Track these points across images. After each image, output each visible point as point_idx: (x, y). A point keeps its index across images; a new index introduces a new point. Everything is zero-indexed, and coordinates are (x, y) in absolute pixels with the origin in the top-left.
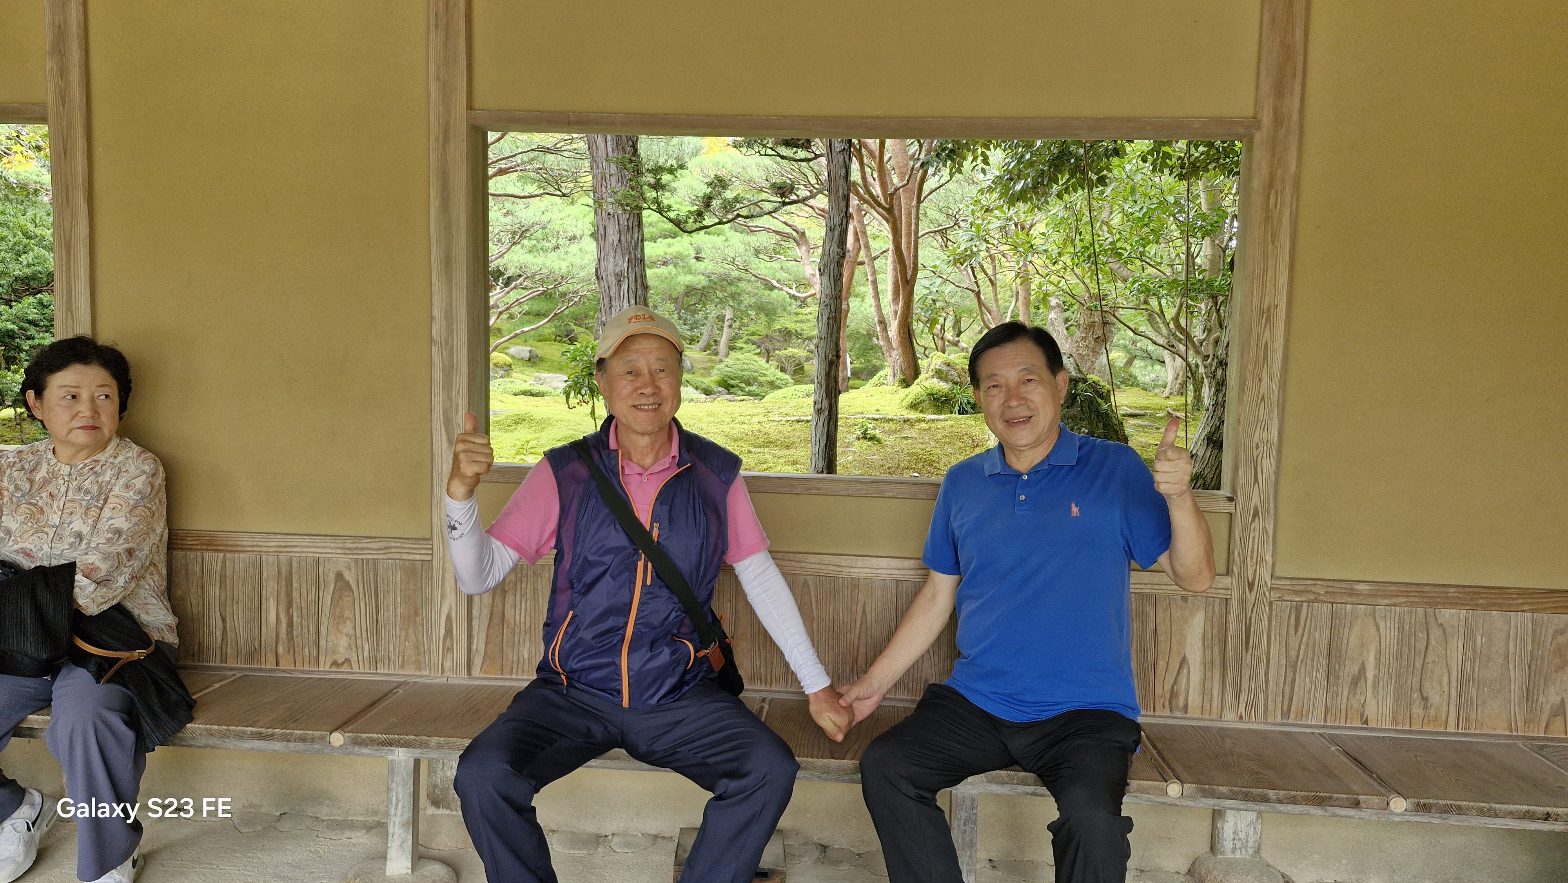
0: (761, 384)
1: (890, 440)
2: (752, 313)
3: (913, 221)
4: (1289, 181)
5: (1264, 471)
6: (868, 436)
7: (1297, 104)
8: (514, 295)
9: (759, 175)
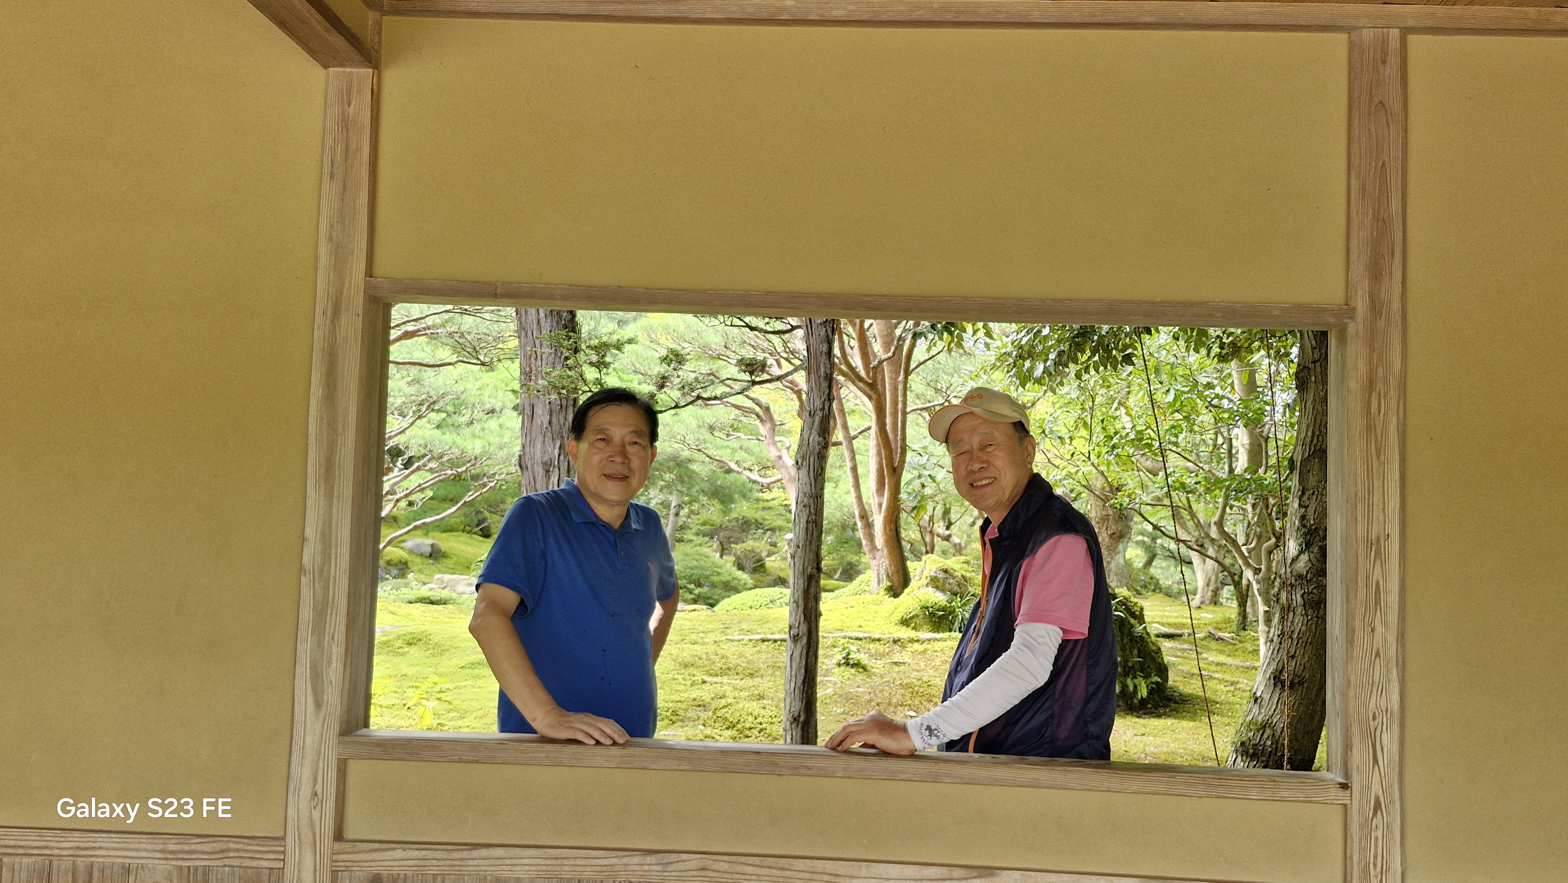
0: (713, 585)
1: (877, 666)
2: (704, 499)
3: (900, 399)
4: (1393, 383)
5: (1385, 748)
6: (851, 662)
7: (1397, 290)
8: (415, 480)
9: (717, 341)
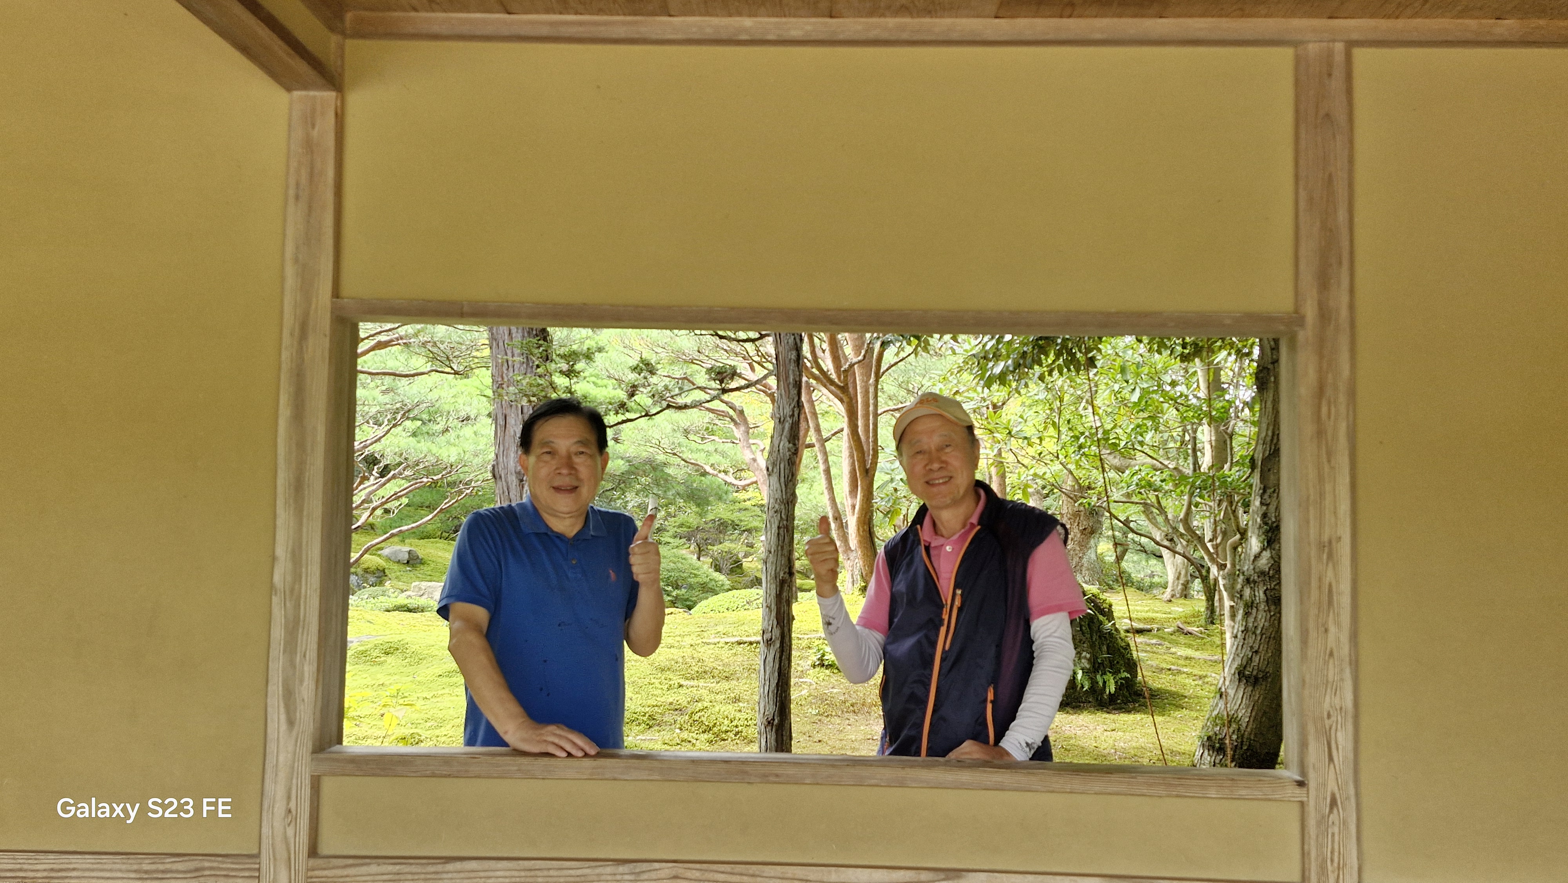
0: (691, 587)
2: (681, 502)
3: (871, 401)
4: (1342, 388)
5: (1340, 747)
6: (826, 663)
7: (1345, 298)
8: (391, 488)
9: (690, 345)
